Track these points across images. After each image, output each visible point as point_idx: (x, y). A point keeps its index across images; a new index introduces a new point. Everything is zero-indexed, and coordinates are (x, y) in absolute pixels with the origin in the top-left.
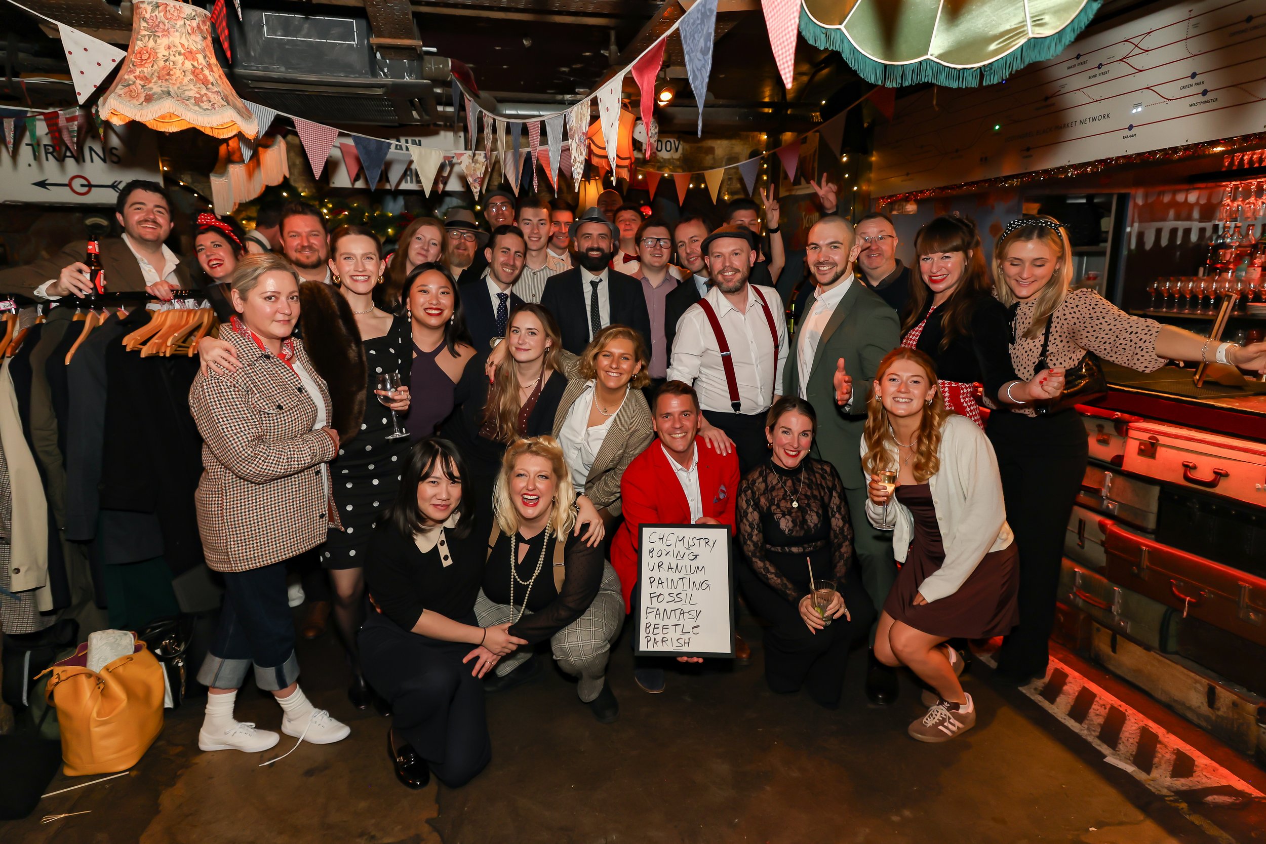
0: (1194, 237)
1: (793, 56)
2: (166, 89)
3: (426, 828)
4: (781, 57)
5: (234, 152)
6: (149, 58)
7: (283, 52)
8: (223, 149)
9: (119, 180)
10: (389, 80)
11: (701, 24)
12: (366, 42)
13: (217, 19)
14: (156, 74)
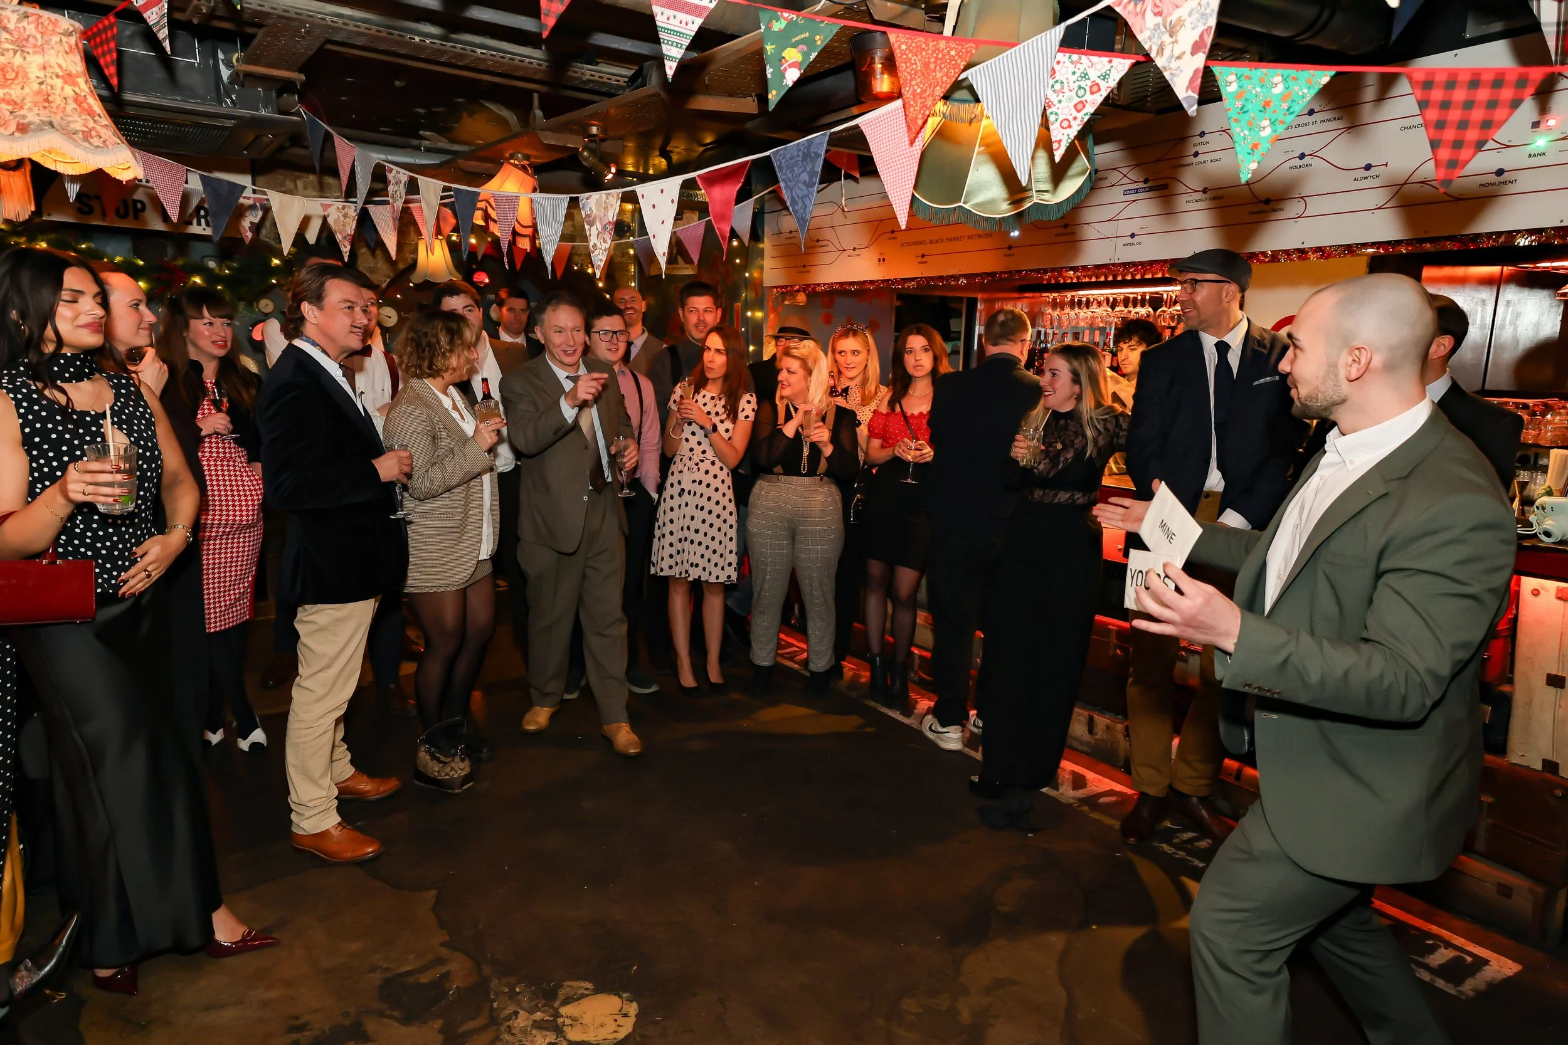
1: (907, 209)
2: (47, 119)
4: (897, 205)
10: (239, 111)
11: (801, 161)
12: (211, 62)
13: (94, 36)
14: (28, 99)
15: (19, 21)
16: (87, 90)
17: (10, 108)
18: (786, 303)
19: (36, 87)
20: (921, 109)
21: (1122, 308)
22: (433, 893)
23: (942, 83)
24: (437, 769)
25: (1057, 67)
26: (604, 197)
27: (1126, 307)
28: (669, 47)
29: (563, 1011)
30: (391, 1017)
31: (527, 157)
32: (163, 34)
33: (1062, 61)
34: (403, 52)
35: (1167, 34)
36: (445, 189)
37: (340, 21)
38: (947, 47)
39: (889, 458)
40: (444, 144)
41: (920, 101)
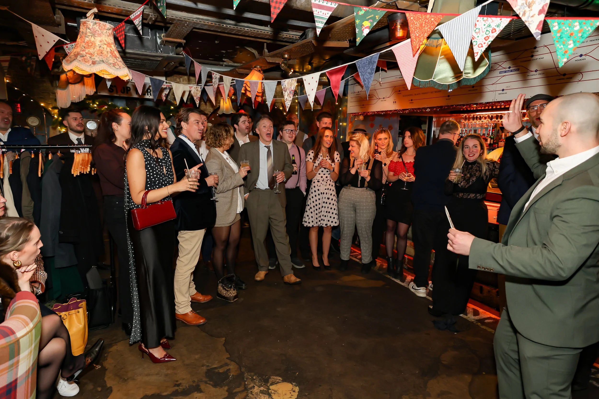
1: (411, 82)
2: (102, 59)
3: (228, 361)
4: (407, 81)
10: (163, 54)
12: (154, 37)
13: (117, 30)
14: (96, 52)
15: (93, 25)
16: (114, 49)
17: (90, 56)
18: (356, 119)
19: (98, 48)
20: (418, 42)
21: (495, 120)
22: (224, 339)
23: (428, 31)
24: (225, 293)
25: (477, 23)
26: (290, 81)
27: (497, 119)
28: (318, 23)
29: (271, 387)
30: (209, 384)
31: (261, 67)
32: (140, 28)
33: (479, 20)
34: (220, 31)
35: (527, 7)
36: (233, 80)
37: (198, 20)
38: (430, 17)
39: (397, 180)
40: (231, 63)
41: (418, 39)
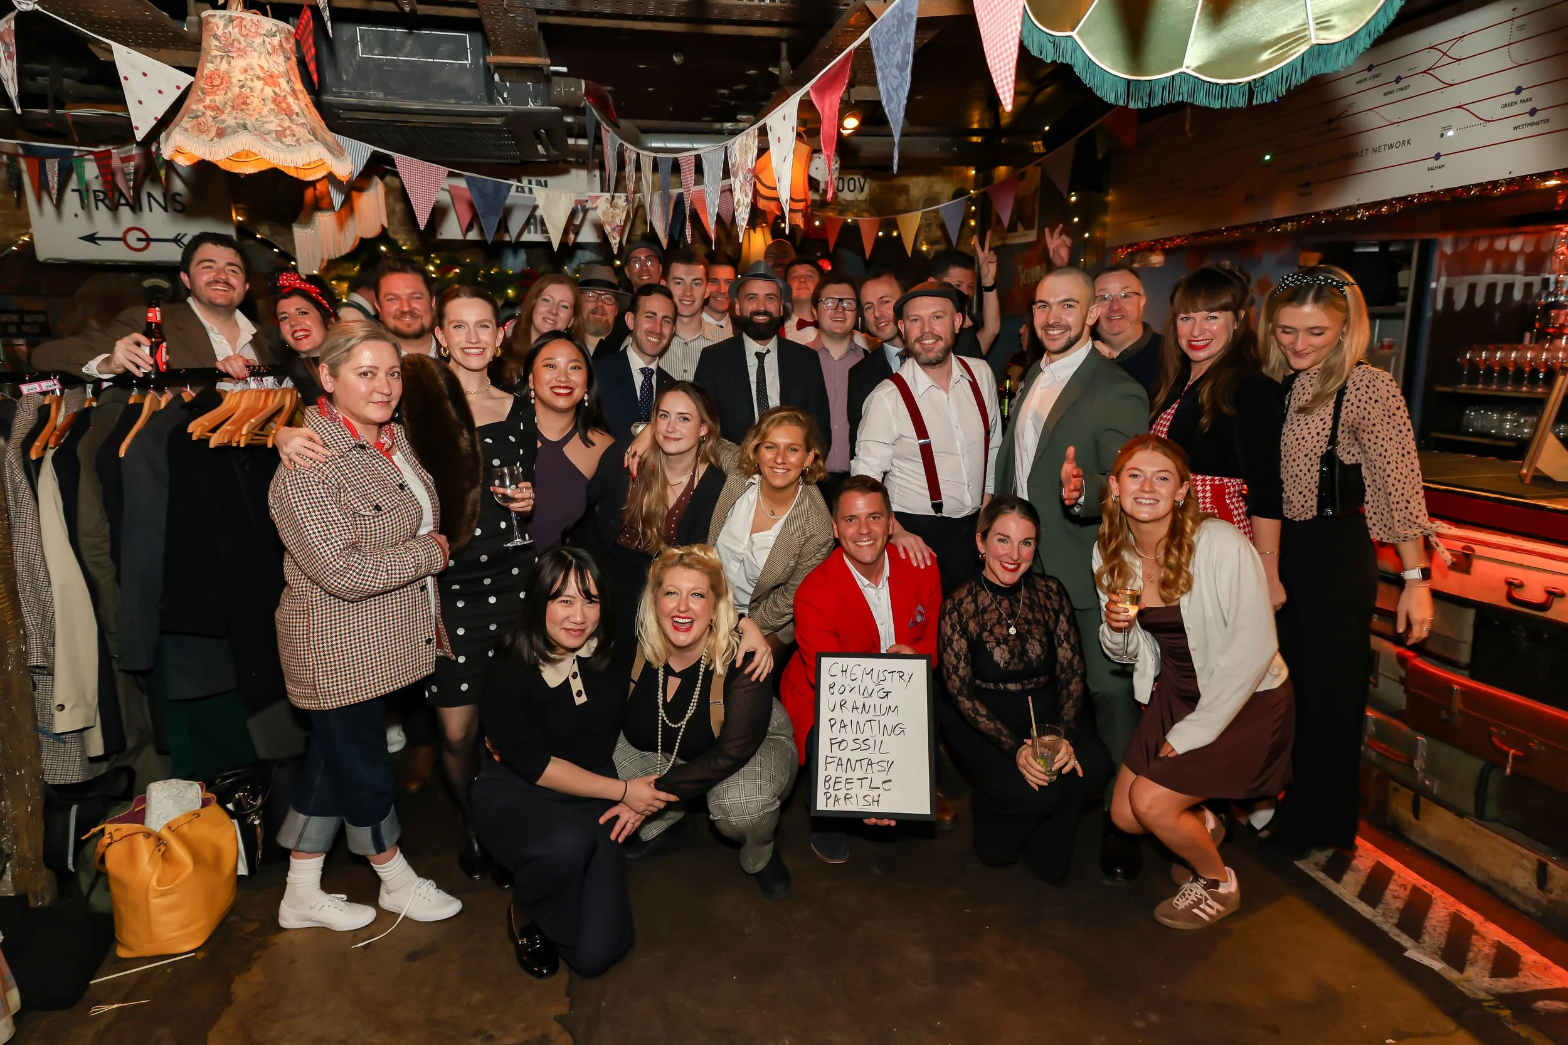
0: (1517, 295)
1: (1013, 71)
2: (241, 122)
3: (555, 1027)
4: (998, 73)
5: (322, 198)
6: (221, 83)
7: (381, 75)
8: (309, 194)
9: (183, 233)
10: (510, 108)
11: (897, 33)
12: (481, 61)
14: (230, 103)
15: (226, 26)
16: (288, 89)
19: (237, 90)
26: (745, 138)
32: (327, 14)
